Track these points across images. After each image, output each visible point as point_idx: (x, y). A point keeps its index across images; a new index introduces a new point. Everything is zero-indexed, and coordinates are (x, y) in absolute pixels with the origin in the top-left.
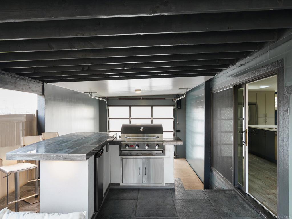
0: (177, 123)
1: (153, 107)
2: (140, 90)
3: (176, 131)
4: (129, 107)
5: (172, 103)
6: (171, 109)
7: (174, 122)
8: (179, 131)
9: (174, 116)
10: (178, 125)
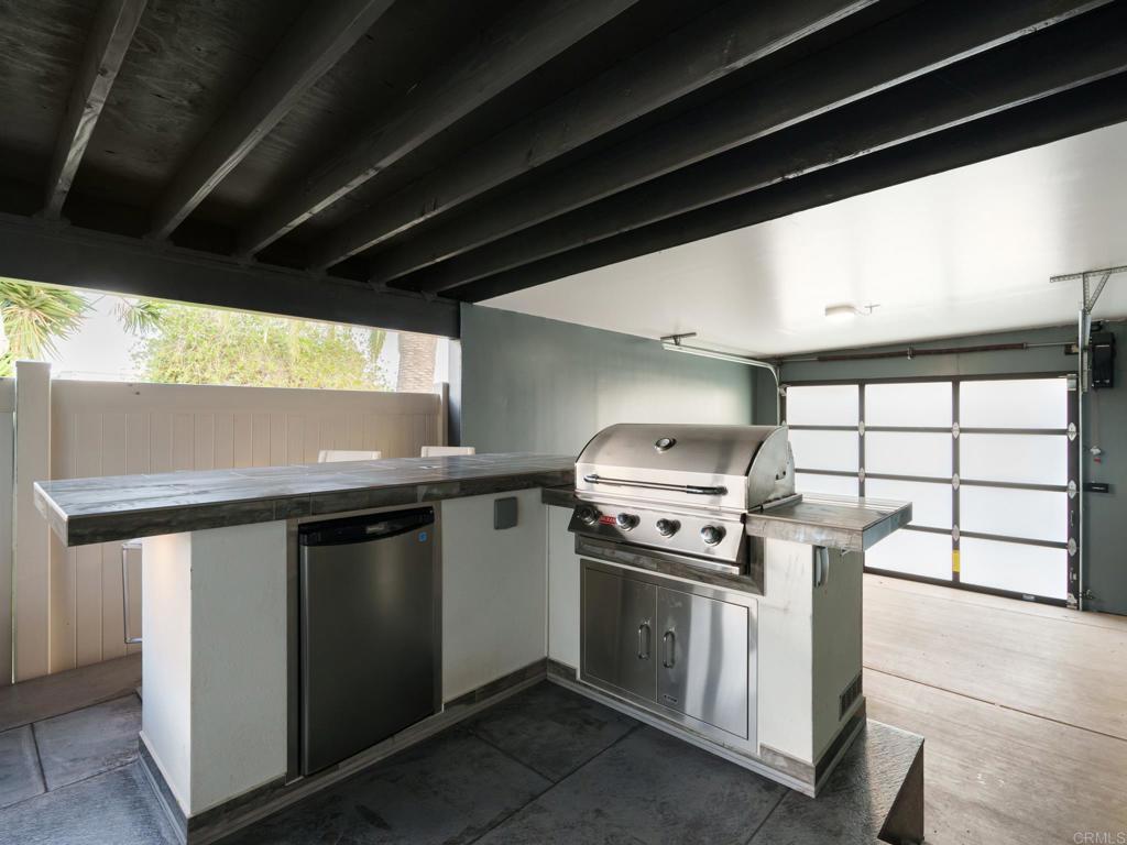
0: (1095, 451)
1: (963, 385)
2: (849, 308)
3: (1088, 487)
4: (856, 387)
5: (1062, 361)
6: (1059, 388)
7: (1073, 446)
8: (1105, 488)
9: (1073, 416)
10: (1099, 461)
